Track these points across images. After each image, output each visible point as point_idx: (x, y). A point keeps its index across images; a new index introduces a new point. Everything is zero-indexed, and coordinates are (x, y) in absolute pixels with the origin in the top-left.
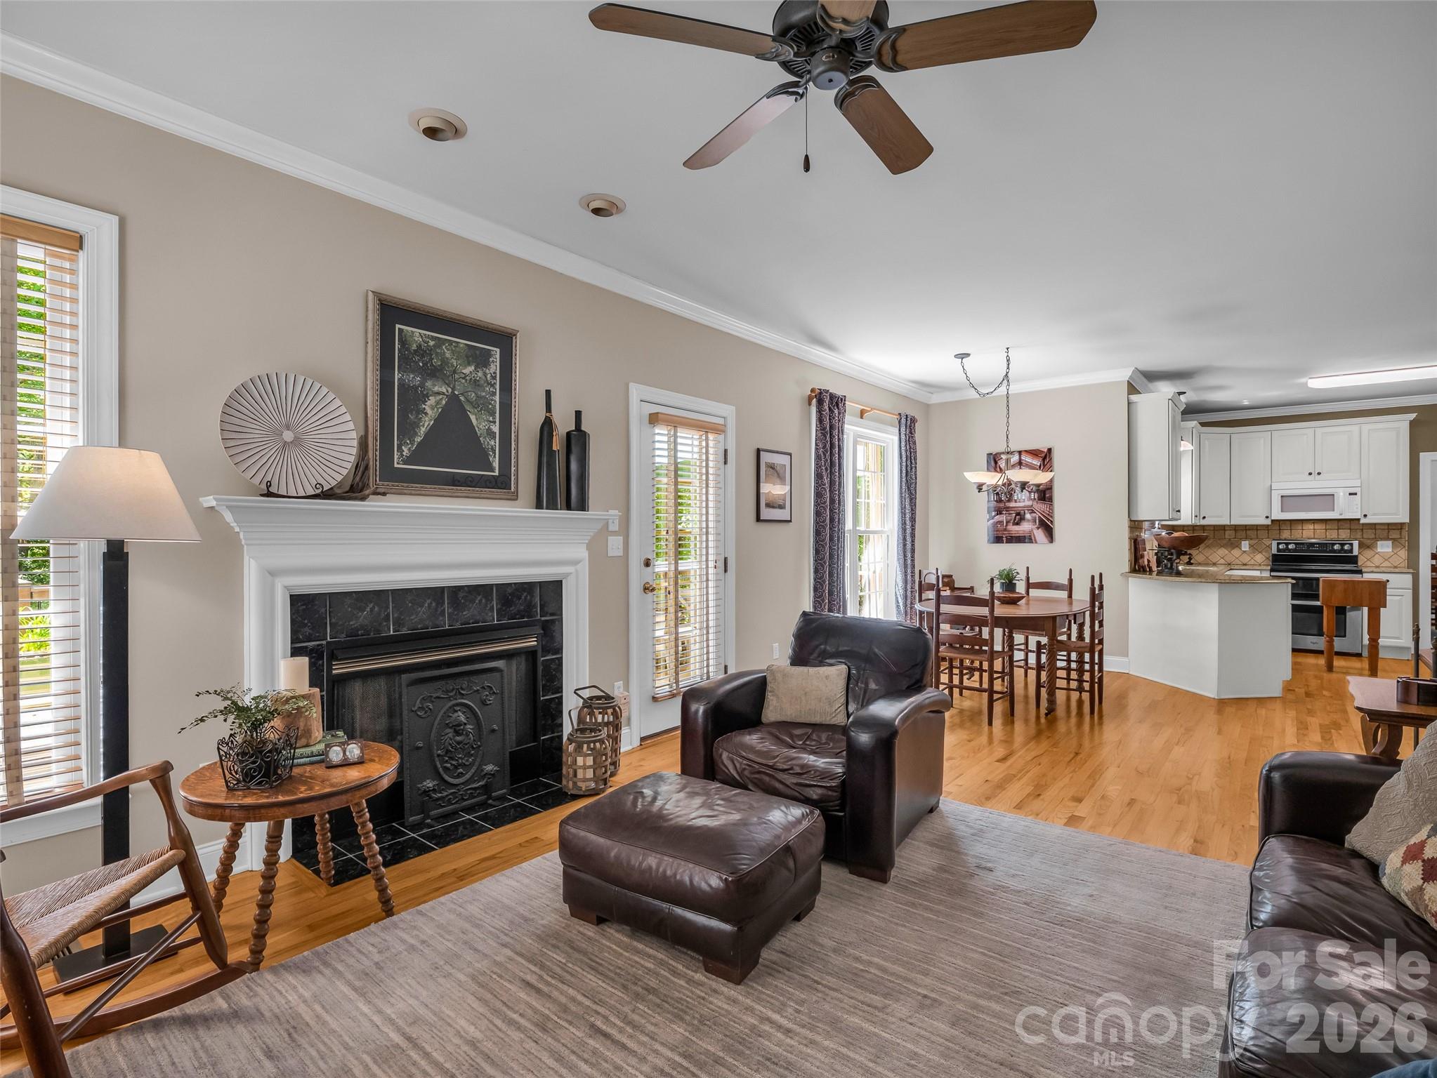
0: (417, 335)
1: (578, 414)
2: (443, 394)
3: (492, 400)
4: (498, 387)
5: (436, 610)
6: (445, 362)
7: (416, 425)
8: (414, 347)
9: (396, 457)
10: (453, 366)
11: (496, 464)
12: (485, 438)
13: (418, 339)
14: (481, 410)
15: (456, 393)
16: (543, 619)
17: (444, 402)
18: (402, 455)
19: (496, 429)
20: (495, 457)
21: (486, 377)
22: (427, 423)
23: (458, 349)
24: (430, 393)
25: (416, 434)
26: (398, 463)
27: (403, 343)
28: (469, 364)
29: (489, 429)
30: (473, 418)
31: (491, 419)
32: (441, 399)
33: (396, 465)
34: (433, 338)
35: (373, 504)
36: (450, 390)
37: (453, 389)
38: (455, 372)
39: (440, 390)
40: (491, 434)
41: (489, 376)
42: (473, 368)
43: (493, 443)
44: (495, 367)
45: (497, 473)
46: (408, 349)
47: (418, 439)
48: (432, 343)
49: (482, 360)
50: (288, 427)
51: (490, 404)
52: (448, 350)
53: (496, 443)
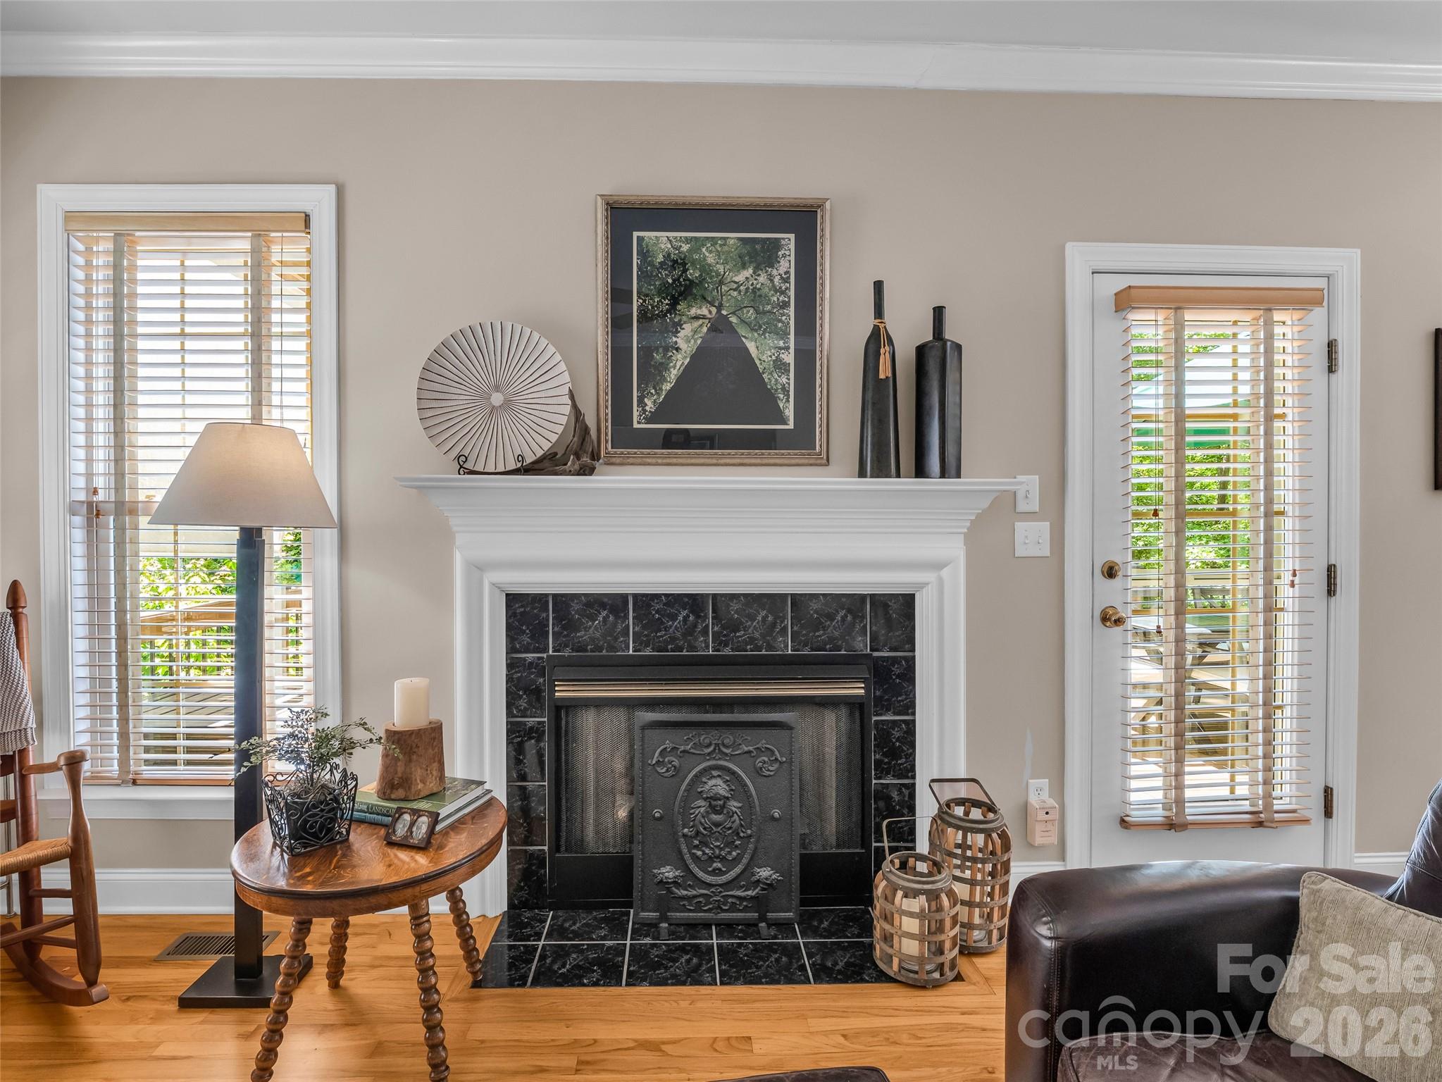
0: (662, 241)
1: (939, 312)
2: (704, 317)
3: (783, 315)
4: (792, 293)
5: (695, 626)
6: (706, 269)
7: (663, 367)
8: (660, 258)
9: (635, 414)
10: (718, 274)
11: (790, 412)
12: (771, 373)
13: (666, 246)
14: (764, 333)
15: (724, 312)
16: (876, 654)
17: (705, 329)
18: (645, 411)
19: (789, 358)
20: (788, 401)
21: (772, 281)
22: (679, 362)
23: (726, 248)
24: (684, 318)
25: (664, 380)
26: (639, 423)
27: (644, 254)
28: (744, 267)
29: (778, 359)
30: (751, 346)
31: (781, 344)
32: (701, 326)
33: (636, 425)
34: (687, 240)
35: (606, 480)
36: (714, 310)
37: (719, 308)
38: (721, 283)
39: (699, 312)
40: (780, 366)
41: (777, 280)
42: (751, 271)
43: (784, 380)
44: (787, 263)
45: (791, 426)
46: (651, 264)
47: (667, 387)
48: (685, 248)
49: (764, 256)
50: (497, 388)
51: (780, 321)
52: (711, 252)
53: (789, 380)
